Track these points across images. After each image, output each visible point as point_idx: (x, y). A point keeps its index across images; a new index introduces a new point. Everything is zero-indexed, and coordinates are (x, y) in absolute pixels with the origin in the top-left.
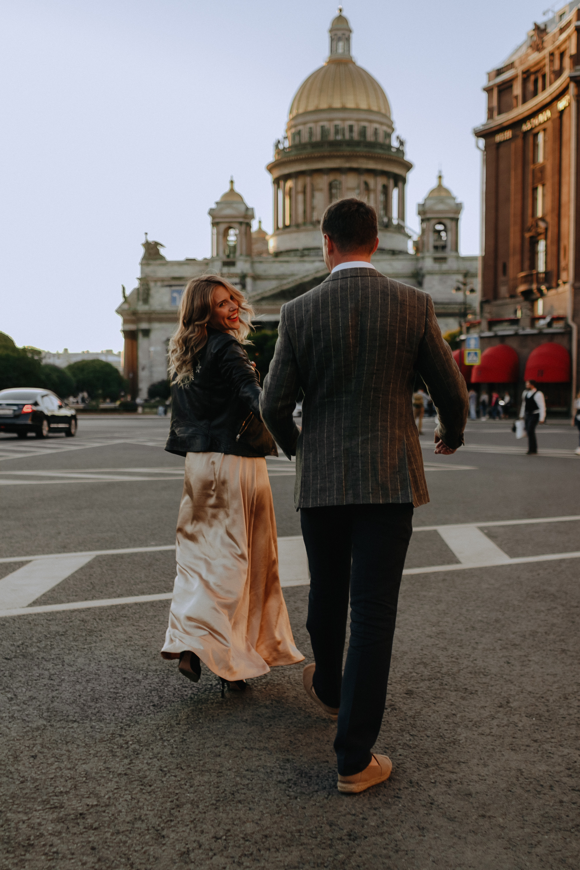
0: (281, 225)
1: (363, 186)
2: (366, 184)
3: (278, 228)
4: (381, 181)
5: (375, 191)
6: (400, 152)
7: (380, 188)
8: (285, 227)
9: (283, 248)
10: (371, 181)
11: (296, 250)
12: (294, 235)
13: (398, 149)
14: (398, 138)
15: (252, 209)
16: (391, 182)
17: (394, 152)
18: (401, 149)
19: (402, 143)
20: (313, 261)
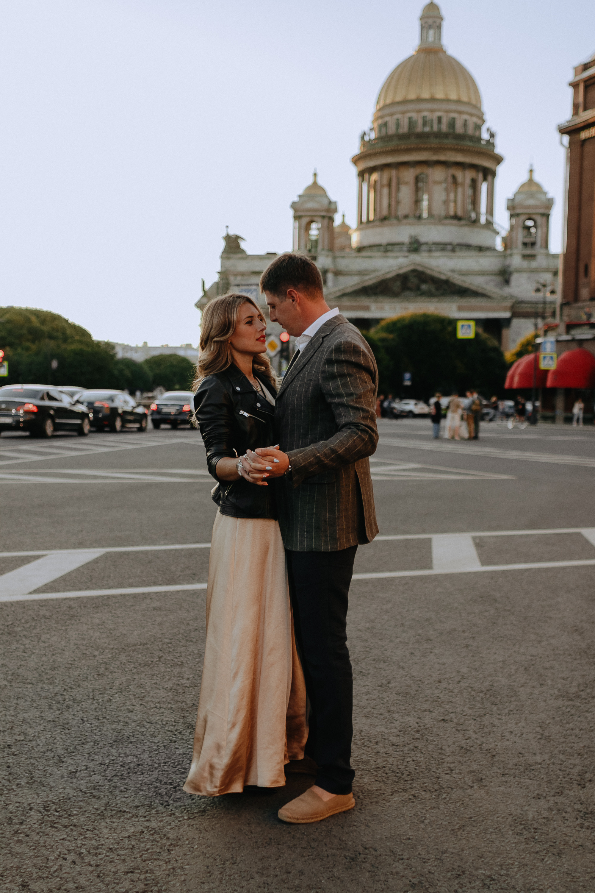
0: (364, 219)
1: (450, 179)
2: (454, 177)
3: (361, 222)
4: (469, 175)
5: (463, 184)
6: (490, 144)
7: (468, 181)
8: (368, 221)
9: (366, 243)
10: (459, 175)
11: (380, 245)
12: (378, 230)
13: (488, 141)
14: (488, 129)
15: (335, 203)
16: (480, 176)
17: (484, 145)
18: (491, 141)
19: (492, 135)
20: (397, 257)
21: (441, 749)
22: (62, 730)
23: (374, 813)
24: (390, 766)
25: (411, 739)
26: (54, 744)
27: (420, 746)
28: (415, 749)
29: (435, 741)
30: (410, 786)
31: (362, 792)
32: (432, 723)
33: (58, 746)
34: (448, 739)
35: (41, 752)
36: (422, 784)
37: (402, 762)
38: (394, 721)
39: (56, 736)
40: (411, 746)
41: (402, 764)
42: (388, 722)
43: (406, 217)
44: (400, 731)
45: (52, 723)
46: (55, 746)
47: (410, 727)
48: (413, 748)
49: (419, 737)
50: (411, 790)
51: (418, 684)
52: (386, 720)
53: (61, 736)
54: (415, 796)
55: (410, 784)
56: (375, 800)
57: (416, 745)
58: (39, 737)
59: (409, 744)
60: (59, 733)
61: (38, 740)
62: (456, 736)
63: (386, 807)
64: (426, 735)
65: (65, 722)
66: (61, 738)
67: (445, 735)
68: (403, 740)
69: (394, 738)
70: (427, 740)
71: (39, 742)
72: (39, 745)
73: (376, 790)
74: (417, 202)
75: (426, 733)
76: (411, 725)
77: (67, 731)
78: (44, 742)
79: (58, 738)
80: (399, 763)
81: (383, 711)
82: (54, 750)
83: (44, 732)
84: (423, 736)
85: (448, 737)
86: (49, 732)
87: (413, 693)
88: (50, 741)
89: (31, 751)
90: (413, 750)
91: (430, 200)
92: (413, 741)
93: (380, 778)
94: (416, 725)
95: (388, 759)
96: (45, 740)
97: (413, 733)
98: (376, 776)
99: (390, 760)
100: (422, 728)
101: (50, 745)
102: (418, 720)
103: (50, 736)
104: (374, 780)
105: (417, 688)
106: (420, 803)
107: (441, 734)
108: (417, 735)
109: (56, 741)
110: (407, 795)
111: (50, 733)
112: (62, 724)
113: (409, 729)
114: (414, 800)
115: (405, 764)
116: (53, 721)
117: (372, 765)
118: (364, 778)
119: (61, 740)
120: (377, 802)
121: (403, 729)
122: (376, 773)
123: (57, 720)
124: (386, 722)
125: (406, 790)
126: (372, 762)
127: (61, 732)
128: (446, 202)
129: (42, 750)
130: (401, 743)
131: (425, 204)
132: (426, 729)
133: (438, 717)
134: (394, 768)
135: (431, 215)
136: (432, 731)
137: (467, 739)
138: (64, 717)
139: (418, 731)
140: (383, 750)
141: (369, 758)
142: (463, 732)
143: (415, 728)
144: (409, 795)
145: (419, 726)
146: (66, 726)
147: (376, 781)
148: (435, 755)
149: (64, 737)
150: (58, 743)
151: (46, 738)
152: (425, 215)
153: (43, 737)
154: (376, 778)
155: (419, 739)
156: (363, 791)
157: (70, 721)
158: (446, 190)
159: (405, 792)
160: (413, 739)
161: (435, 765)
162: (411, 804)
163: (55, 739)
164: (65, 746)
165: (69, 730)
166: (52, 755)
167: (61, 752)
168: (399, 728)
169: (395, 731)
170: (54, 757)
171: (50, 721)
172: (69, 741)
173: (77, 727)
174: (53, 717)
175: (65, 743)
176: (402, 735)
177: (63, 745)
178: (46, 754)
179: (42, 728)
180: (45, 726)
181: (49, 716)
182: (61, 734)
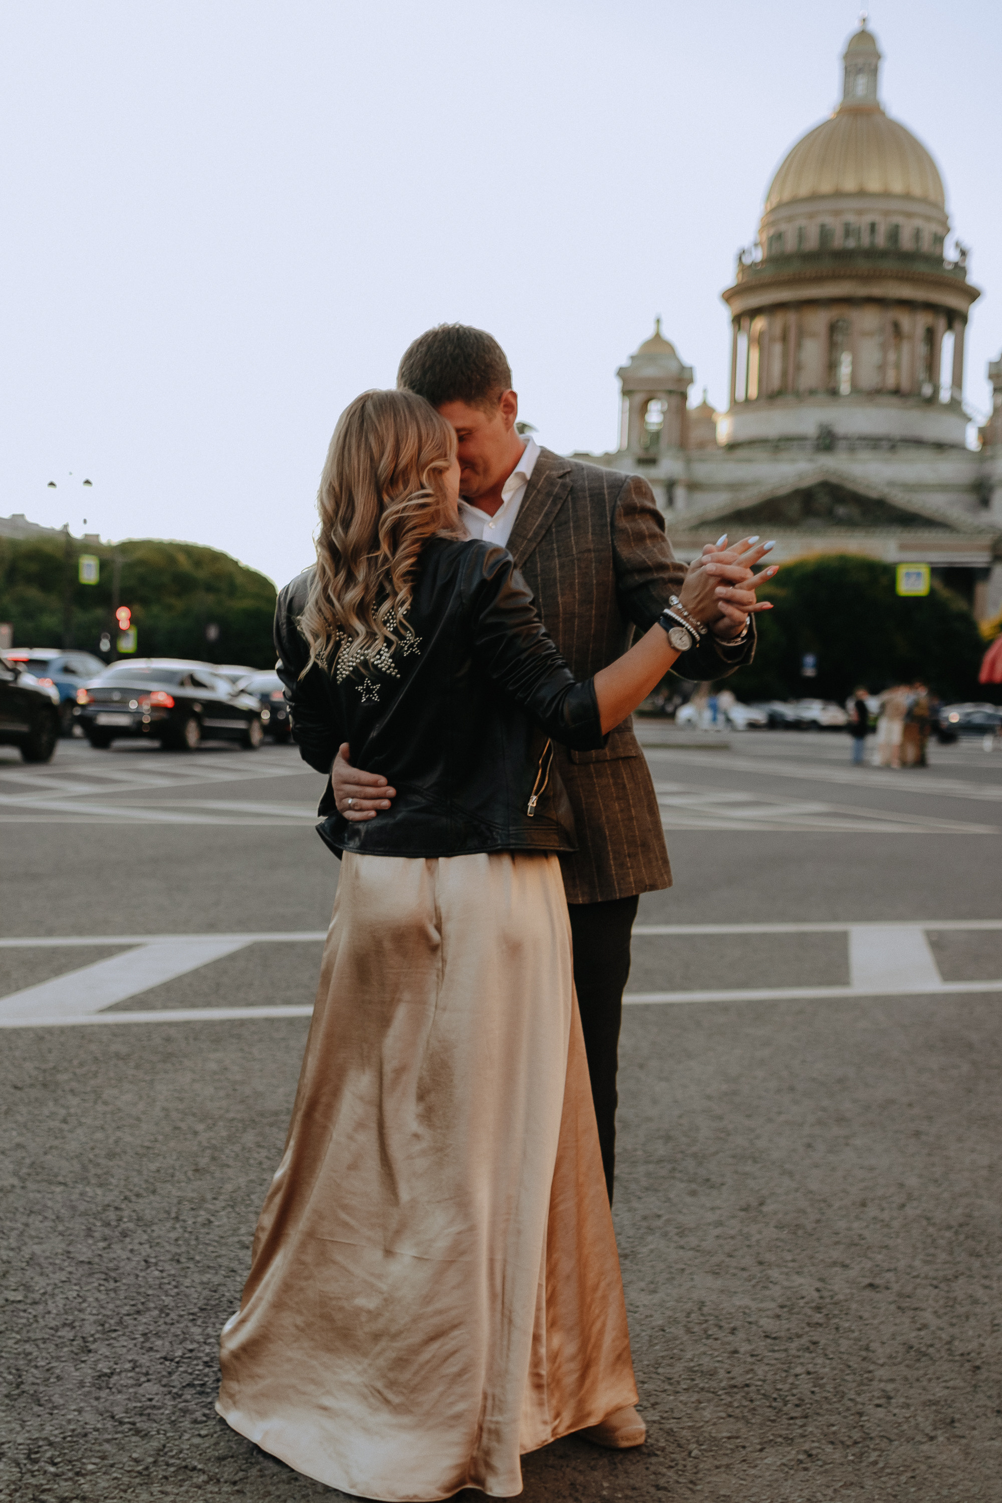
1: (889, 329)
2: (896, 326)
4: (922, 320)
5: (911, 337)
6: (960, 269)
7: (920, 332)
8: (747, 400)
10: (906, 320)
13: (956, 265)
14: (957, 245)
16: (942, 323)
17: (949, 271)
18: (961, 264)
19: (963, 253)
20: (793, 461)
21: (867, 1349)
22: (102, 1282)
23: (722, 1493)
24: (759, 1383)
25: (804, 1325)
26: (80, 1311)
27: (823, 1342)
28: (812, 1347)
29: (853, 1331)
30: (800, 1431)
31: (697, 1442)
32: (848, 1291)
33: (87, 1317)
34: (882, 1327)
35: (51, 1328)
36: (825, 1428)
37: (784, 1375)
38: (771, 1285)
39: (88, 1294)
40: (804, 1341)
41: (784, 1380)
42: (759, 1287)
43: (812, 392)
44: (782, 1307)
45: (86, 1267)
46: (82, 1316)
47: (803, 1298)
48: (808, 1344)
49: (820, 1321)
50: (802, 1440)
51: (821, 1209)
52: (753, 1282)
53: (98, 1295)
54: (810, 1456)
55: (801, 1426)
56: (726, 1461)
57: (815, 1339)
58: (53, 1295)
59: (799, 1336)
60: (96, 1288)
61: (50, 1302)
62: (898, 1321)
63: (749, 1479)
64: (835, 1316)
65: (111, 1265)
66: (97, 1299)
67: (874, 1317)
68: (787, 1326)
69: (769, 1320)
70: (837, 1329)
71: (51, 1306)
72: (49, 1312)
73: (729, 1438)
74: (832, 366)
75: (836, 1312)
76: (804, 1293)
77: (112, 1285)
78: (61, 1306)
79: (91, 1299)
80: (778, 1377)
81: (748, 1261)
82: (77, 1324)
83: (67, 1286)
84: (829, 1319)
85: (882, 1323)
86: (75, 1285)
87: (809, 1227)
88: (74, 1304)
89: (30, 1325)
90: (808, 1348)
91: (854, 363)
92: (807, 1329)
93: (738, 1411)
94: (816, 1295)
95: (755, 1367)
96: (63, 1302)
97: (809, 1312)
98: (730, 1405)
99: (760, 1370)
100: (828, 1300)
101: (72, 1314)
102: (819, 1285)
103: (75, 1294)
104: (723, 1415)
105: (818, 1216)
106: (820, 1473)
107: (866, 1315)
108: (818, 1317)
109: (85, 1305)
110: (794, 1452)
111: (77, 1288)
112: (104, 1269)
113: (802, 1303)
114: (809, 1465)
115: (790, 1380)
116: (89, 1263)
117: (721, 1381)
118: (704, 1409)
119: (95, 1304)
120: (728, 1466)
121: (788, 1303)
122: (729, 1399)
123: (97, 1260)
124: (754, 1286)
125: (792, 1439)
126: (722, 1374)
127: (100, 1285)
128: (882, 368)
129: (53, 1324)
130: (783, 1334)
131: (845, 370)
132: (836, 1304)
133: (860, 1279)
134: (767, 1388)
135: (855, 389)
136: (849, 1309)
137: (919, 1329)
138: (112, 1255)
139: (818, 1309)
140: (745, 1348)
141: (717, 1365)
142: (911, 1313)
143: (813, 1301)
144: (798, 1453)
145: (821, 1297)
146: (113, 1274)
147: (730, 1416)
148: (854, 1362)
149: (102, 1296)
150: (89, 1309)
151: (67, 1298)
152: (845, 388)
153: (61, 1296)
154: (730, 1410)
155: (820, 1325)
156: (701, 1439)
157: (122, 1264)
158: (884, 347)
159: (790, 1445)
160: (809, 1324)
161: (855, 1384)
162: (803, 1473)
163: (84, 1301)
164: (100, 1317)
165: (116, 1281)
166: (71, 1335)
167: (90, 1329)
168: (780, 1301)
169: (772, 1305)
170: (73, 1340)
171: (82, 1262)
172: (111, 1306)
173: (132, 1277)
174: (90, 1254)
175: (102, 1310)
176: (785, 1315)
177: (98, 1315)
178: (59, 1334)
179: (63, 1276)
180: (70, 1273)
181: (83, 1251)
182: (100, 1291)
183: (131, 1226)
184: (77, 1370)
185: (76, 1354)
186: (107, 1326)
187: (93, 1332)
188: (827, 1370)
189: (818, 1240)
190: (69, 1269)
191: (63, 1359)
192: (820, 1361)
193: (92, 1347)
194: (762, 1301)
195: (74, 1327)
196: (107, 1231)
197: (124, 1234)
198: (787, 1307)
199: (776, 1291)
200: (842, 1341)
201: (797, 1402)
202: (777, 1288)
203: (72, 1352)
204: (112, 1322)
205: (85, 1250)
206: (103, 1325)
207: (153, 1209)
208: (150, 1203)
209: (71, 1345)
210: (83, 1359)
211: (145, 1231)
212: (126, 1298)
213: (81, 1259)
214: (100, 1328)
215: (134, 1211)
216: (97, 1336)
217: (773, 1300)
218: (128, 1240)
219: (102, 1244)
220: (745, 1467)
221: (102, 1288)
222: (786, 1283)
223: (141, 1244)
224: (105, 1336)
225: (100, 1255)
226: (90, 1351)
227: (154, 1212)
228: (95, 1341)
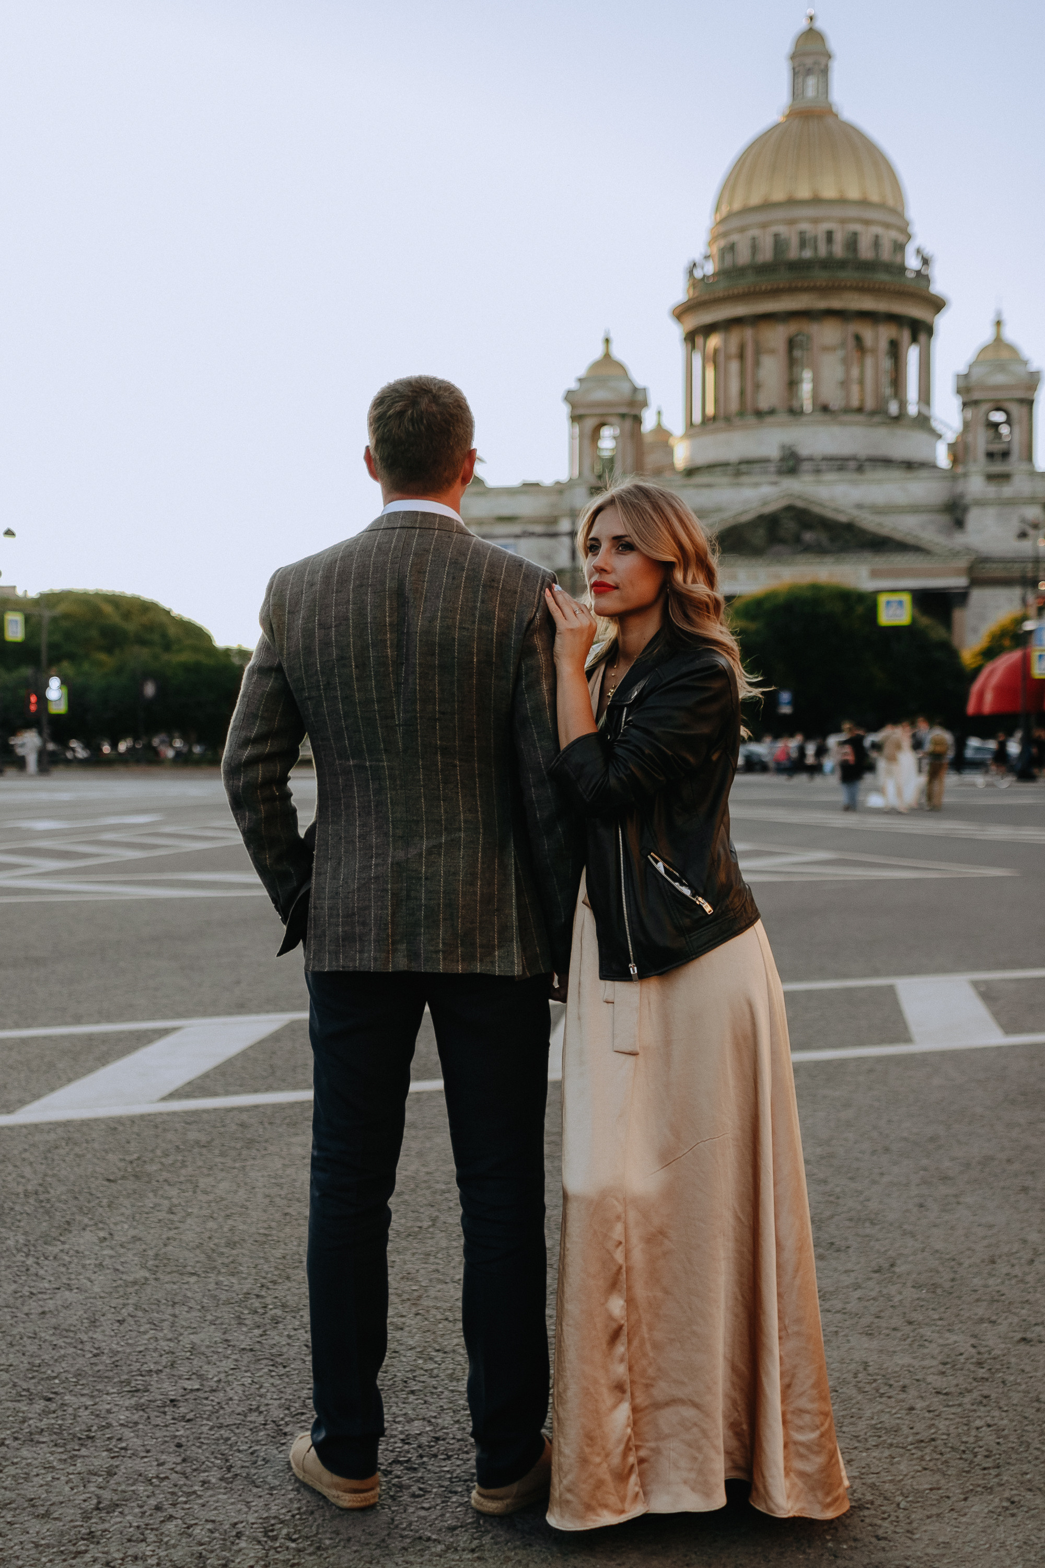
13: (918, 273)
17: (912, 279)
18: (924, 271)
19: (925, 262)
22: (271, 1368)
24: (945, 1437)
25: (971, 1380)
26: (261, 1396)
27: (994, 1396)
28: (985, 1401)
29: (1020, 1384)
31: (902, 1494)
32: (1003, 1346)
33: (270, 1402)
35: (239, 1414)
36: (1020, 1477)
37: (966, 1428)
38: (926, 1344)
39: (262, 1380)
40: (975, 1394)
41: (967, 1433)
42: (916, 1346)
44: (945, 1364)
45: (250, 1354)
46: (264, 1401)
47: (961, 1354)
48: (980, 1398)
49: (986, 1376)
51: (953, 1267)
52: (909, 1341)
53: (272, 1380)
56: (935, 1511)
57: (985, 1393)
58: (228, 1383)
59: (970, 1391)
60: (267, 1374)
61: (228, 1389)
64: (998, 1370)
65: (274, 1351)
66: (273, 1385)
68: (955, 1382)
69: (936, 1377)
70: (1003, 1382)
71: (230, 1393)
72: (231, 1399)
73: (931, 1489)
75: (998, 1367)
76: (962, 1350)
77: (282, 1371)
78: (240, 1392)
79: (267, 1385)
80: (960, 1430)
81: (897, 1321)
82: (262, 1409)
83: (238, 1374)
84: (993, 1373)
86: (246, 1372)
87: (947, 1286)
88: (252, 1391)
89: (217, 1412)
90: (981, 1402)
92: (975, 1384)
93: (931, 1464)
94: (974, 1351)
95: (936, 1422)
96: (241, 1388)
97: (972, 1368)
98: (922, 1458)
99: (942, 1425)
100: (986, 1356)
101: (255, 1399)
102: (973, 1341)
103: (249, 1380)
105: (952, 1275)
107: (1028, 1368)
108: (981, 1373)
109: (263, 1391)
110: (997, 1500)
111: (249, 1374)
112: (268, 1356)
113: (962, 1358)
115: (974, 1432)
116: (251, 1350)
119: (273, 1389)
120: (938, 1515)
121: (949, 1360)
122: (920, 1453)
123: (257, 1347)
124: (911, 1345)
126: (906, 1430)
127: (271, 1371)
129: (239, 1410)
130: (953, 1389)
132: (995, 1359)
133: (1011, 1334)
134: (953, 1441)
136: (1009, 1363)
138: (271, 1342)
139: (980, 1364)
140: (920, 1404)
143: (972, 1357)
144: (1001, 1500)
145: (979, 1353)
146: (279, 1360)
147: (925, 1469)
148: (1028, 1413)
149: (277, 1382)
150: (269, 1395)
151: (243, 1385)
153: (236, 1383)
154: (924, 1463)
155: (987, 1380)
156: (905, 1491)
157: (285, 1350)
160: (975, 1379)
163: (261, 1387)
164: (283, 1401)
165: (285, 1367)
166: (261, 1419)
167: (278, 1413)
168: (940, 1358)
169: (935, 1363)
170: (265, 1424)
171: (243, 1349)
172: (289, 1390)
173: (299, 1362)
174: (248, 1341)
175: (282, 1395)
176: (949, 1372)
177: (280, 1399)
178: (249, 1419)
179: (230, 1364)
180: (236, 1360)
181: (242, 1338)
182: (272, 1376)
183: (279, 1312)
184: (280, 1452)
185: (273, 1437)
186: (293, 1409)
187: (281, 1416)
188: (1005, 1422)
189: (959, 1297)
190: (234, 1357)
191: (263, 1443)
192: (996, 1413)
193: (287, 1430)
194: (923, 1359)
195: (261, 1412)
196: (257, 1318)
197: (276, 1321)
198: (949, 1364)
199: (933, 1349)
200: (1011, 1394)
201: (987, 1453)
202: (934, 1345)
203: (268, 1435)
204: (297, 1405)
205: (242, 1337)
206: (288, 1409)
207: (294, 1295)
208: (289, 1290)
209: (266, 1429)
210: (283, 1441)
211: (294, 1317)
212: (300, 1382)
213: (242, 1347)
214: (287, 1412)
215: (276, 1297)
216: (287, 1419)
217: (933, 1357)
218: (281, 1326)
219: (257, 1332)
220: (955, 1515)
221: (273, 1374)
222: (941, 1341)
223: (295, 1330)
224: (294, 1419)
225: (259, 1342)
226: (285, 1434)
227: (296, 1298)
228: (287, 1424)
